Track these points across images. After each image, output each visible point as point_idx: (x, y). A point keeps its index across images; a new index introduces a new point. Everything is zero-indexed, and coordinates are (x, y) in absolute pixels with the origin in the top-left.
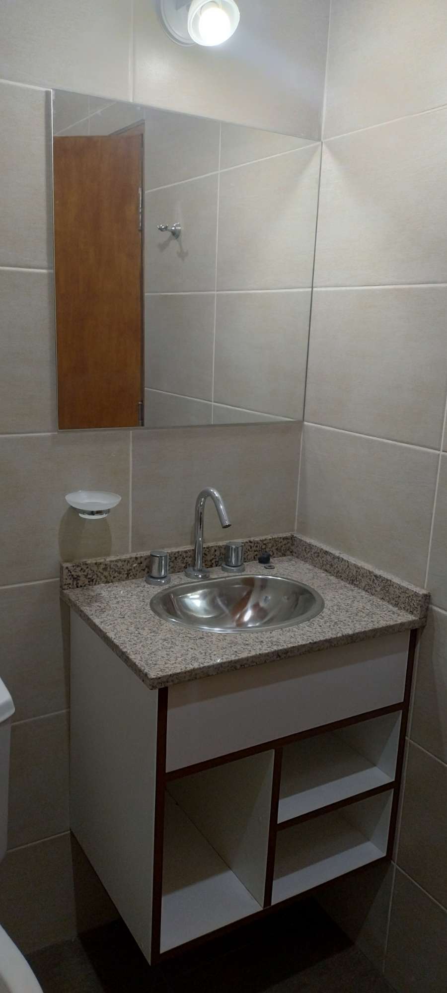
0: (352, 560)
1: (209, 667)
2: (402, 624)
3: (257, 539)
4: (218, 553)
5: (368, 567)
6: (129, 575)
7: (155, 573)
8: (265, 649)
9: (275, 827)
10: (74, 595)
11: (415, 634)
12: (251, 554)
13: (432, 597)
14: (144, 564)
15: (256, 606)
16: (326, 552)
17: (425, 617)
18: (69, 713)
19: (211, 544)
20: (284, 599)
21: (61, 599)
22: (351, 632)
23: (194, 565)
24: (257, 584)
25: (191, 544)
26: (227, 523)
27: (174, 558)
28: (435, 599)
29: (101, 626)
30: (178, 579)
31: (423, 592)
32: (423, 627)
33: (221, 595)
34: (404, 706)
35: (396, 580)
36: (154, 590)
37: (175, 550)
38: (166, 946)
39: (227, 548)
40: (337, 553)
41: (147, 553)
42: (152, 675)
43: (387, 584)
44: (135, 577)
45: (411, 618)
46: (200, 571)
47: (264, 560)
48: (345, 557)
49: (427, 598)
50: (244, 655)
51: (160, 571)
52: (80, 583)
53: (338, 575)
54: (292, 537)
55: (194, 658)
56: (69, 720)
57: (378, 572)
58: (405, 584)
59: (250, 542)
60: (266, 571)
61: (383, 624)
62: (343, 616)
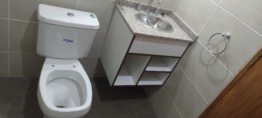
0: (184, 22)
1: (146, 35)
2: (189, 41)
3: (163, 9)
4: (153, 9)
5: (187, 25)
6: (131, 6)
7: (138, 8)
8: (159, 35)
9: (144, 71)
10: (118, 6)
11: (190, 44)
12: (160, 12)
13: (199, 37)
14: (136, 5)
15: (158, 25)
16: (178, 18)
17: (195, 41)
18: (107, 33)
19: (152, 6)
20: (165, 26)
21: (115, 6)
22: (178, 39)
23: (147, 10)
24: (160, 20)
25: (148, 4)
26: (160, 3)
27: (143, 6)
28: (199, 38)
29: (124, 17)
30: (142, 12)
31: (197, 35)
32: (193, 43)
33: (150, 19)
34: (180, 58)
35: (192, 31)
36: (137, 12)
37: (144, 4)
38: (115, 84)
39: (156, 8)
40: (181, 19)
41: (138, 3)
42: (134, 32)
43: (189, 31)
44: (133, 7)
45: (192, 40)
46: (148, 12)
47: (163, 15)
48: (182, 21)
49: (198, 37)
50: (154, 35)
51: (139, 8)
52: (120, 4)
53: (179, 25)
54: (171, 11)
55: (143, 32)
56: (107, 34)
57: (189, 28)
58: (194, 33)
59: (161, 9)
60: (162, 18)
61: (185, 39)
62: (177, 34)
